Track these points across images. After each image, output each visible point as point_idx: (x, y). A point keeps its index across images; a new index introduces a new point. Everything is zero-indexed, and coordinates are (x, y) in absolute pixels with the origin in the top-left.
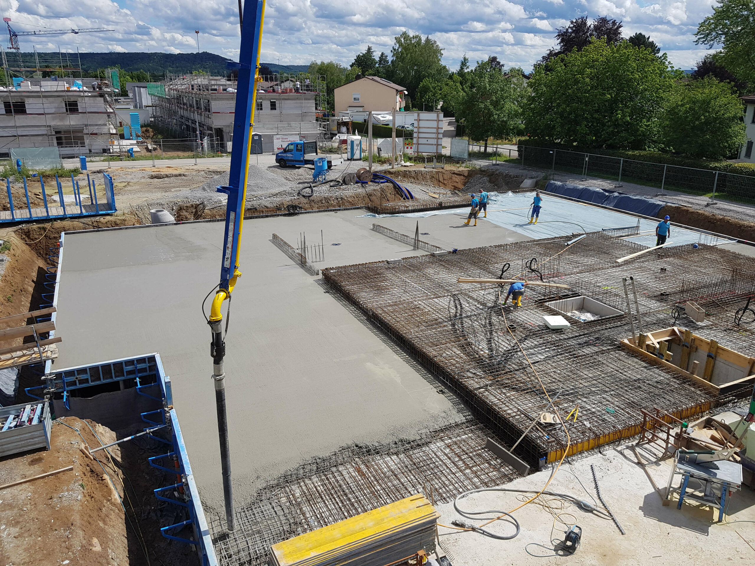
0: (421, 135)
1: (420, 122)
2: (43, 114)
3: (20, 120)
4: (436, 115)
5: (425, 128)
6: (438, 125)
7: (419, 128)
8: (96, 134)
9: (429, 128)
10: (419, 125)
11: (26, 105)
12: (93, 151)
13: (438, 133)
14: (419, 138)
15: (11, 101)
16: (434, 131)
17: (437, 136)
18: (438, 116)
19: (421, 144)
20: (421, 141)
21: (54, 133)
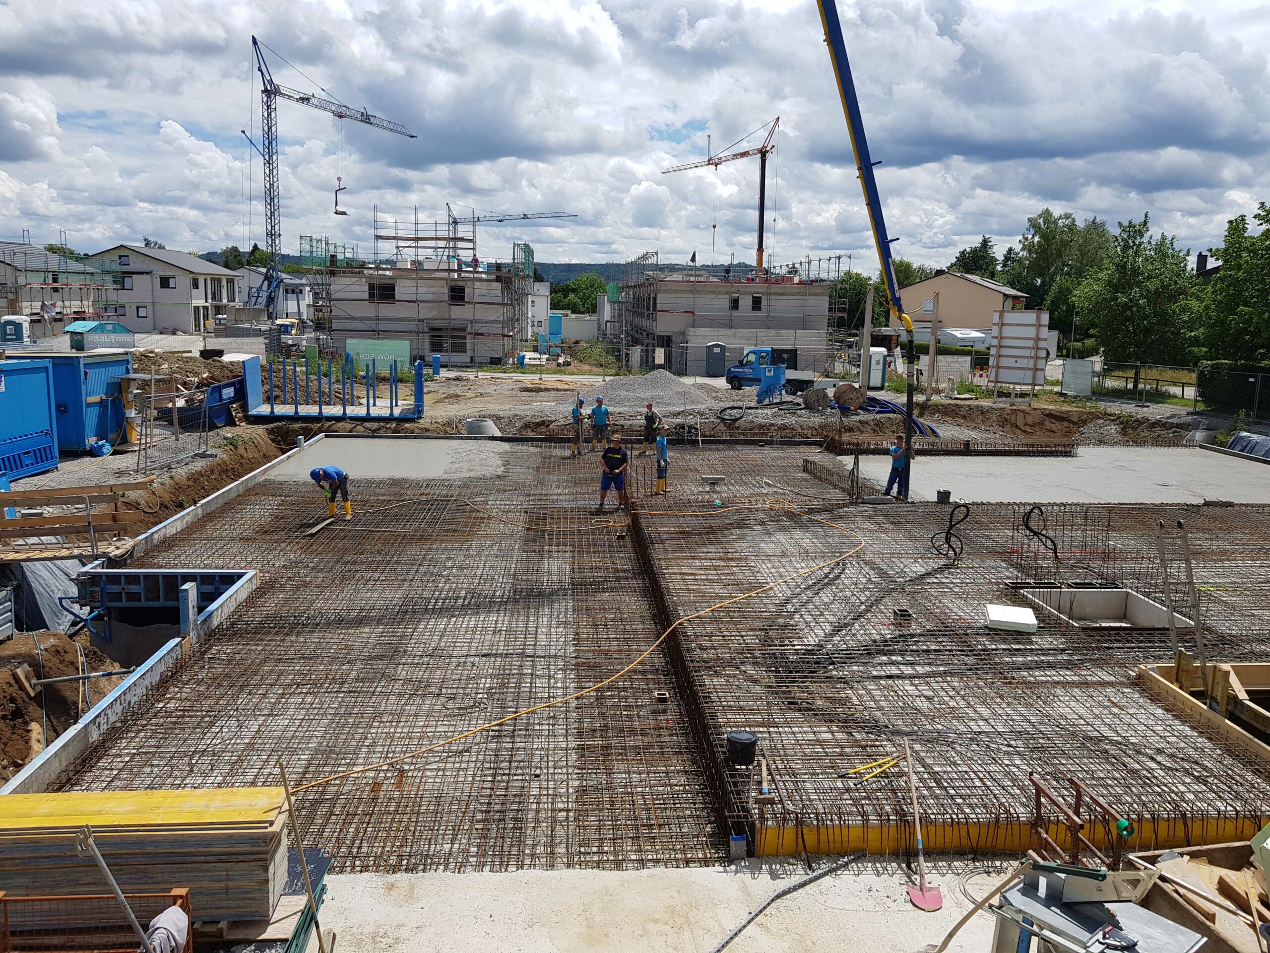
0: (1004, 352)
1: (1005, 327)
2: (414, 302)
3: (386, 310)
4: (1035, 315)
5: (1011, 338)
6: (1037, 334)
7: (1001, 338)
8: (482, 334)
9: (1020, 338)
10: (1001, 333)
11: (397, 288)
12: (476, 360)
13: (1038, 348)
14: (1000, 356)
15: (375, 282)
16: (1031, 344)
17: (1036, 354)
18: (1038, 318)
19: (1004, 368)
20: (1004, 362)
21: (426, 330)
